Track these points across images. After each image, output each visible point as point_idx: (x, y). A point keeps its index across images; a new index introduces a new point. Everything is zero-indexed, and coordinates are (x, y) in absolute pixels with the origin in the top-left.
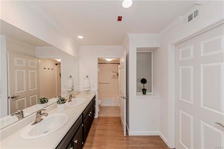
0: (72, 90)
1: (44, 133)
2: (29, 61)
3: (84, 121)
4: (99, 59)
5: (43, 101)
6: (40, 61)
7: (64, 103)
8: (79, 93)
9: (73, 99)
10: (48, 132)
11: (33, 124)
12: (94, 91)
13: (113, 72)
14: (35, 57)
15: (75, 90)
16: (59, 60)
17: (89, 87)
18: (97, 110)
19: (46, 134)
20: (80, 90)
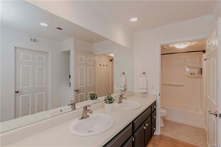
0: (125, 90)
1: (89, 132)
2: (88, 58)
3: (135, 134)
4: (163, 48)
5: (93, 97)
6: (96, 58)
7: (112, 103)
8: (133, 94)
9: (123, 100)
10: (92, 132)
11: (80, 119)
12: (154, 94)
13: (190, 67)
14: (92, 54)
15: (128, 90)
16: (112, 55)
17: (147, 88)
18: (159, 123)
19: (90, 133)
20: (134, 91)
